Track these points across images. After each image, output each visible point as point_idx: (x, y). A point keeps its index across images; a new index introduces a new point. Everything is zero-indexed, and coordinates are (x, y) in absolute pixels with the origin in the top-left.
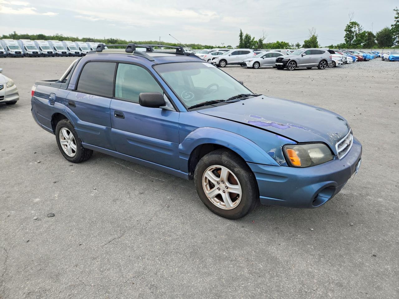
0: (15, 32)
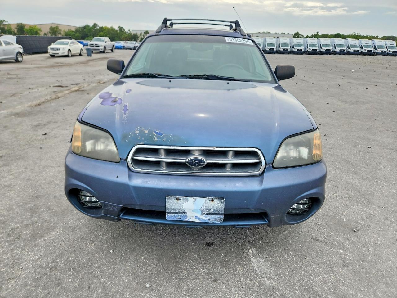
0: (318, 32)
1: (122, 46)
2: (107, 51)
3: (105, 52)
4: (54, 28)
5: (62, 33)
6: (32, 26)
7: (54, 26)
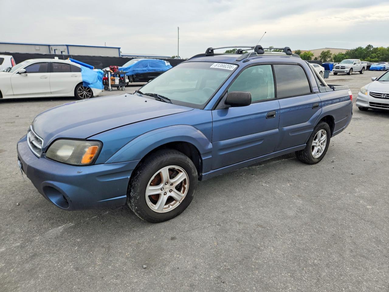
1: (382, 68)
2: (353, 73)
3: (351, 74)
4: (326, 52)
5: (332, 56)
6: (306, 52)
7: (326, 51)
